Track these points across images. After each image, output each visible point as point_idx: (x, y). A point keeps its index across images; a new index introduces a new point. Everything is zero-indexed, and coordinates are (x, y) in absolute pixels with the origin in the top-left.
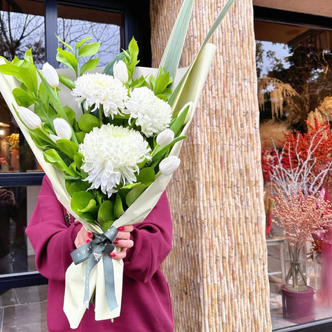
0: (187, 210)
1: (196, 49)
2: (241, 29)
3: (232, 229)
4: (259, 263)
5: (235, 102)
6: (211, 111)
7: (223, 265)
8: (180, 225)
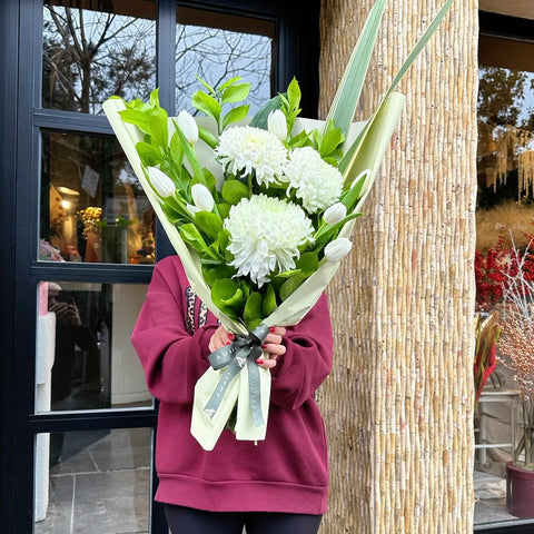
0: (359, 329)
1: (384, 86)
2: (457, 57)
3: (423, 357)
4: (460, 410)
5: (441, 170)
6: (403, 183)
7: (406, 409)
8: (348, 351)
